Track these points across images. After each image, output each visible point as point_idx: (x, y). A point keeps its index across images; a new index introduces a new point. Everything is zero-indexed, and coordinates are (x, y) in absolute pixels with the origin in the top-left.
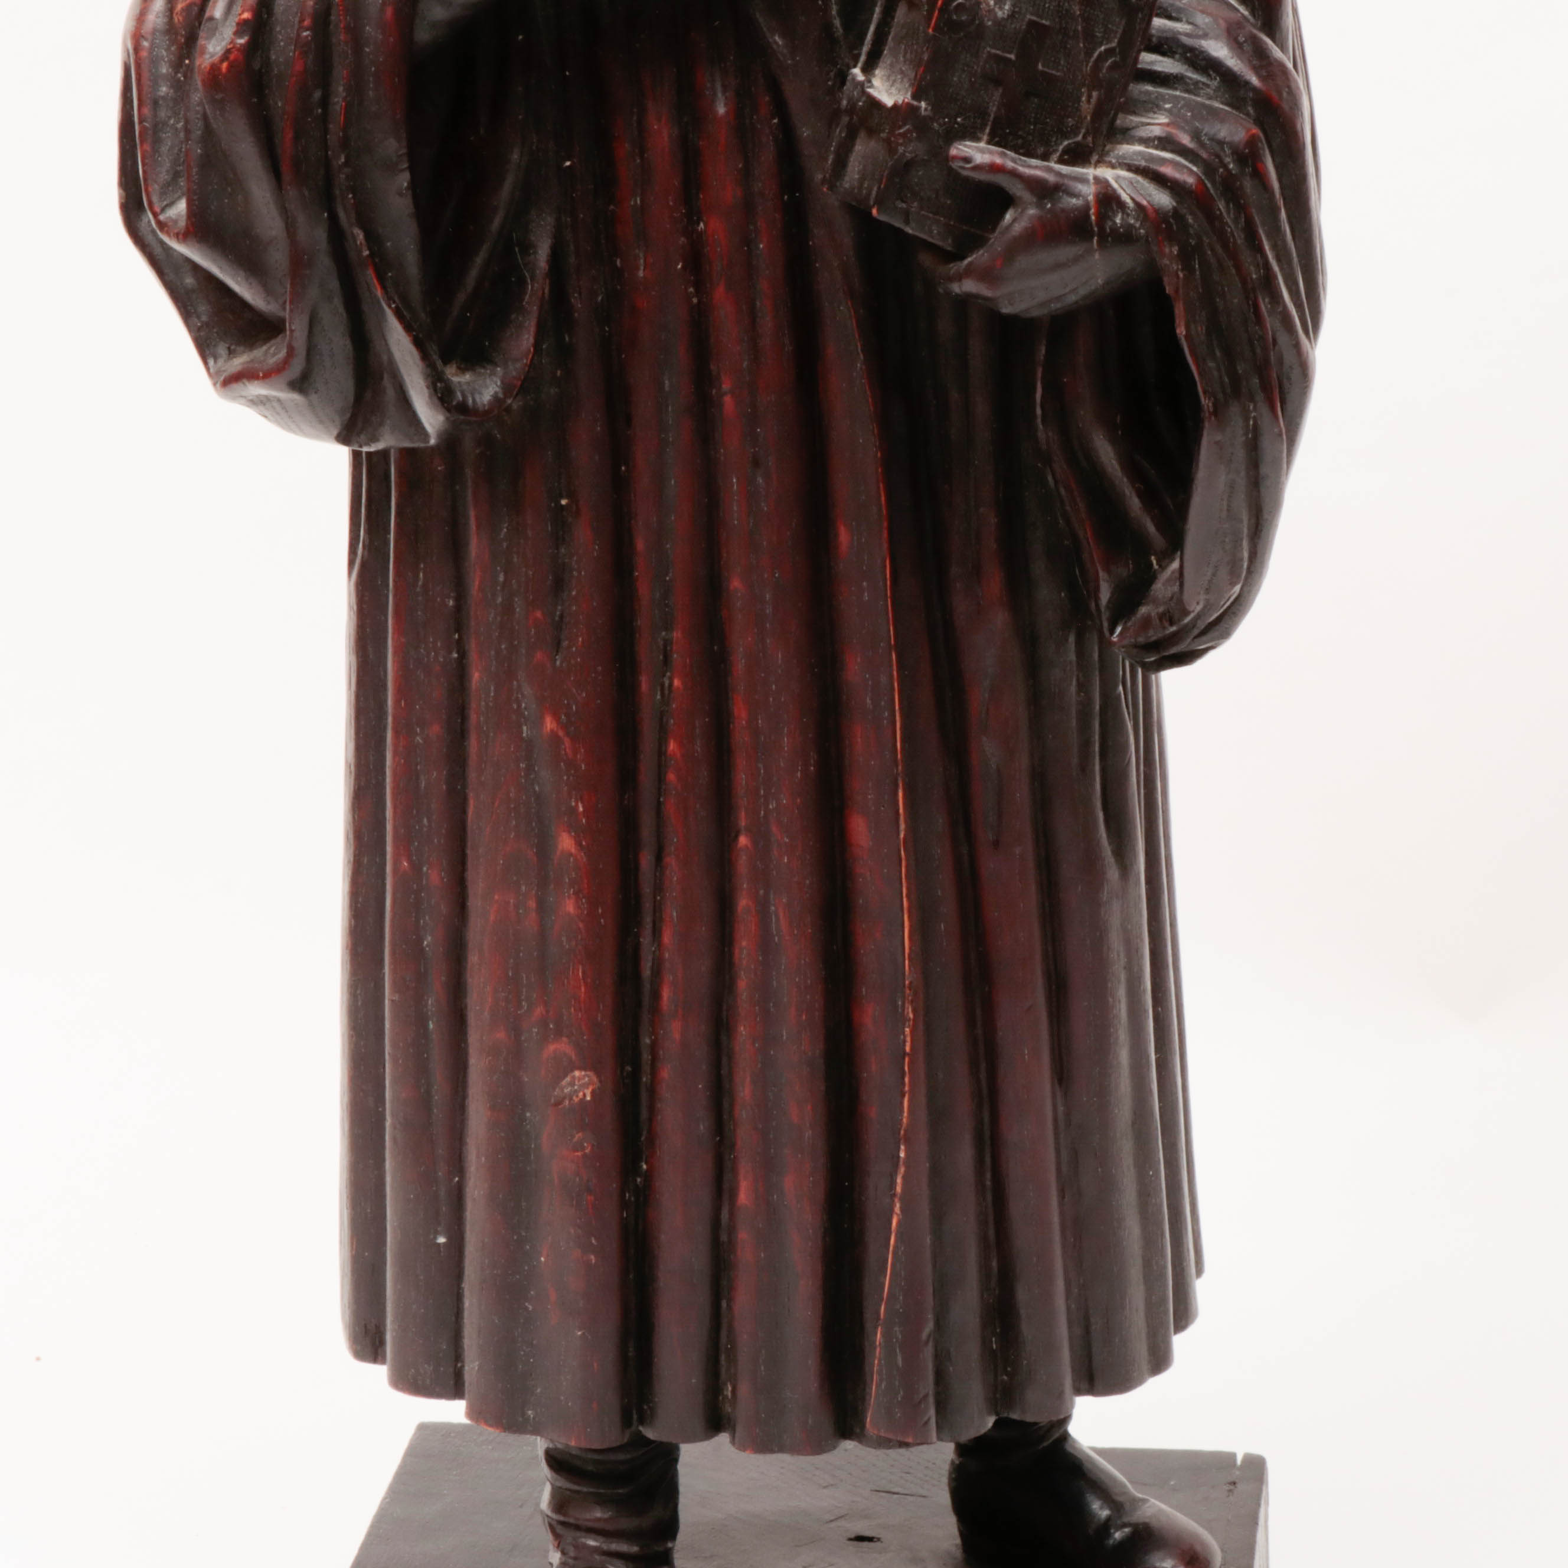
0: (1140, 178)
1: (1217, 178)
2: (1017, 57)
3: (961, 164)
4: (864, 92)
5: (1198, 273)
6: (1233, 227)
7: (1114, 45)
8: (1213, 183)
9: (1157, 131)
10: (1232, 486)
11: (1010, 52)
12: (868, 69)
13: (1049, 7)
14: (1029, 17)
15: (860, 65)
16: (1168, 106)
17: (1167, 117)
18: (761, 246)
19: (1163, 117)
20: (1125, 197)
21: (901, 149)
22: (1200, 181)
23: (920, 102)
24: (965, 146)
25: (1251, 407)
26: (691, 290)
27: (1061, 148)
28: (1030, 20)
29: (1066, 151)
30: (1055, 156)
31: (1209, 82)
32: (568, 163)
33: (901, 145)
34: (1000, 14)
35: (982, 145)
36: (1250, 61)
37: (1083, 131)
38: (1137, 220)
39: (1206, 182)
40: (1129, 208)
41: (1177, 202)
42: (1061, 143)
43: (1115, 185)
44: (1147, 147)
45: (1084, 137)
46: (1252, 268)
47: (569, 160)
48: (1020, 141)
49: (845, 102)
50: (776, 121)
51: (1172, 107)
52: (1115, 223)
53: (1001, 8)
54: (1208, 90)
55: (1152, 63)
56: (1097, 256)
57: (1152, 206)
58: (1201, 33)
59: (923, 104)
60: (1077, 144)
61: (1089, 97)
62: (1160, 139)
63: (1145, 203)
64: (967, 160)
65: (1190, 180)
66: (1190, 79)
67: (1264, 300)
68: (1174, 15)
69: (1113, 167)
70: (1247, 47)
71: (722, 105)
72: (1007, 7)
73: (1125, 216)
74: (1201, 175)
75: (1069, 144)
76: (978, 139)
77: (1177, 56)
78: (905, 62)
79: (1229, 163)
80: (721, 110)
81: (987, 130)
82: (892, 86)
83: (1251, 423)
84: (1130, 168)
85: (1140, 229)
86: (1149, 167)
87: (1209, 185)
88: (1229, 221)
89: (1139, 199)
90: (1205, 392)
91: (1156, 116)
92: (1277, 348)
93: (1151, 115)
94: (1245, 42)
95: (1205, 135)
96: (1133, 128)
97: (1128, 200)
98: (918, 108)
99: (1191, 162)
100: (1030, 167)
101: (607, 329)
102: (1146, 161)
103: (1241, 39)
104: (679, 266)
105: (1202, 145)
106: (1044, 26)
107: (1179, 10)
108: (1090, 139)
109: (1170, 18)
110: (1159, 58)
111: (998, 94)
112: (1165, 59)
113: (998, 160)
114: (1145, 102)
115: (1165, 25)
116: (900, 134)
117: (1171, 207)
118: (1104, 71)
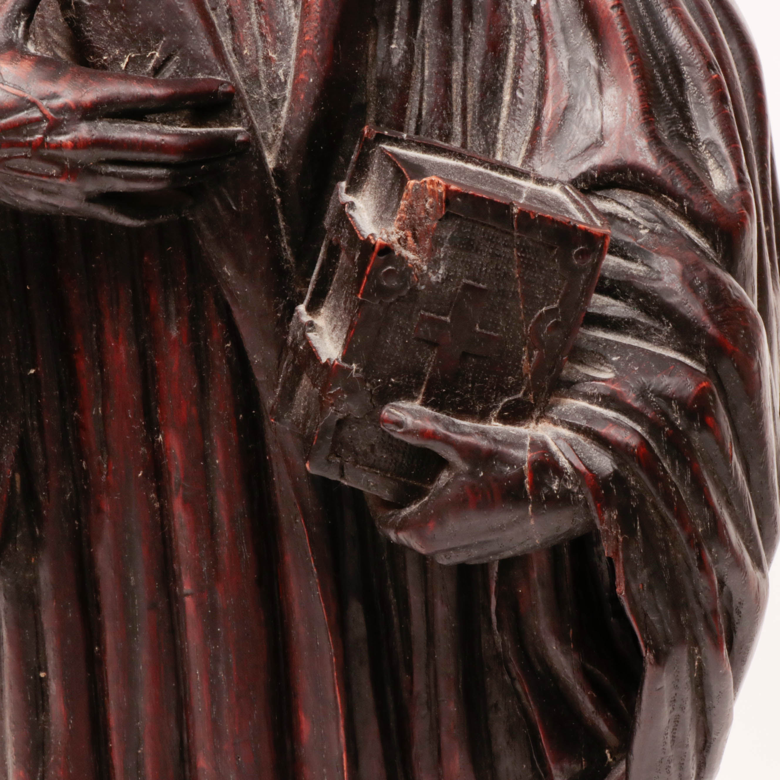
0: (581, 438)
1: (663, 438)
2: (451, 319)
3: (393, 427)
4: (305, 337)
5: (639, 534)
6: (677, 484)
7: (555, 306)
8: (658, 441)
9: (601, 387)
10: (677, 722)
11: (445, 315)
12: (312, 308)
13: (486, 271)
14: (464, 281)
15: (306, 302)
16: (614, 359)
17: (613, 371)
18: (217, 462)
19: (610, 371)
20: (563, 462)
21: (331, 410)
22: (644, 442)
23: (351, 364)
24: (398, 408)
25: (696, 651)
26: (153, 495)
27: (501, 404)
28: (465, 283)
29: (504, 409)
30: (495, 413)
31: (661, 328)
32: (32, 371)
33: (332, 405)
34: (433, 278)
35: (416, 405)
36: (705, 306)
37: (524, 388)
38: (575, 485)
39: (650, 441)
40: (566, 473)
41: (618, 465)
42: (501, 400)
43: (554, 448)
44: (592, 403)
45: (525, 394)
46: (698, 521)
47: (33, 368)
48: (457, 399)
49: (290, 339)
50: (229, 345)
51: (619, 360)
52: (551, 490)
53: (434, 273)
54: (661, 336)
55: (603, 307)
56: (532, 522)
57: (591, 471)
58: (655, 276)
59: (354, 366)
60: (517, 400)
61: (530, 356)
62: (604, 397)
63: (583, 468)
64: (399, 424)
65: (634, 442)
66: (642, 323)
67: (710, 551)
68: (629, 254)
69: (555, 424)
70: (704, 291)
71: (175, 328)
72: (441, 271)
73: (563, 482)
74: (644, 435)
75: (509, 401)
76: (412, 398)
77: (630, 300)
78: (345, 309)
79: (676, 419)
80: (174, 333)
81: (423, 390)
82: (333, 330)
83: (696, 664)
84: (572, 427)
85: (578, 493)
86: (590, 429)
87: (653, 444)
88: (674, 479)
89: (577, 463)
90: (646, 645)
91: (602, 368)
92: (725, 589)
93: (598, 366)
94: (701, 285)
95: (652, 392)
96: (578, 382)
97: (567, 465)
98: (349, 370)
99: (635, 421)
100: (463, 433)
101: (76, 523)
102: (588, 421)
103: (698, 282)
104: (140, 475)
105: (647, 402)
106: (481, 289)
107: (636, 250)
108: (531, 396)
109: (625, 257)
110: (612, 301)
111: (433, 356)
112: (618, 303)
113: (430, 426)
114: (593, 352)
115: (619, 265)
116: (330, 394)
117: (611, 470)
118: (545, 331)
